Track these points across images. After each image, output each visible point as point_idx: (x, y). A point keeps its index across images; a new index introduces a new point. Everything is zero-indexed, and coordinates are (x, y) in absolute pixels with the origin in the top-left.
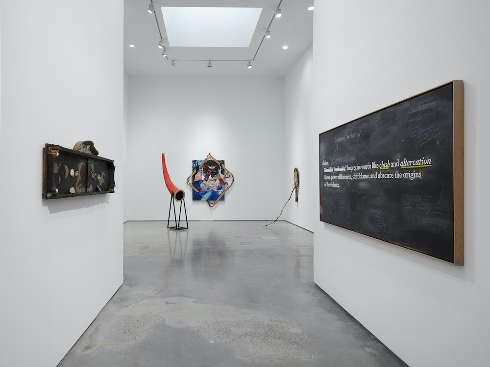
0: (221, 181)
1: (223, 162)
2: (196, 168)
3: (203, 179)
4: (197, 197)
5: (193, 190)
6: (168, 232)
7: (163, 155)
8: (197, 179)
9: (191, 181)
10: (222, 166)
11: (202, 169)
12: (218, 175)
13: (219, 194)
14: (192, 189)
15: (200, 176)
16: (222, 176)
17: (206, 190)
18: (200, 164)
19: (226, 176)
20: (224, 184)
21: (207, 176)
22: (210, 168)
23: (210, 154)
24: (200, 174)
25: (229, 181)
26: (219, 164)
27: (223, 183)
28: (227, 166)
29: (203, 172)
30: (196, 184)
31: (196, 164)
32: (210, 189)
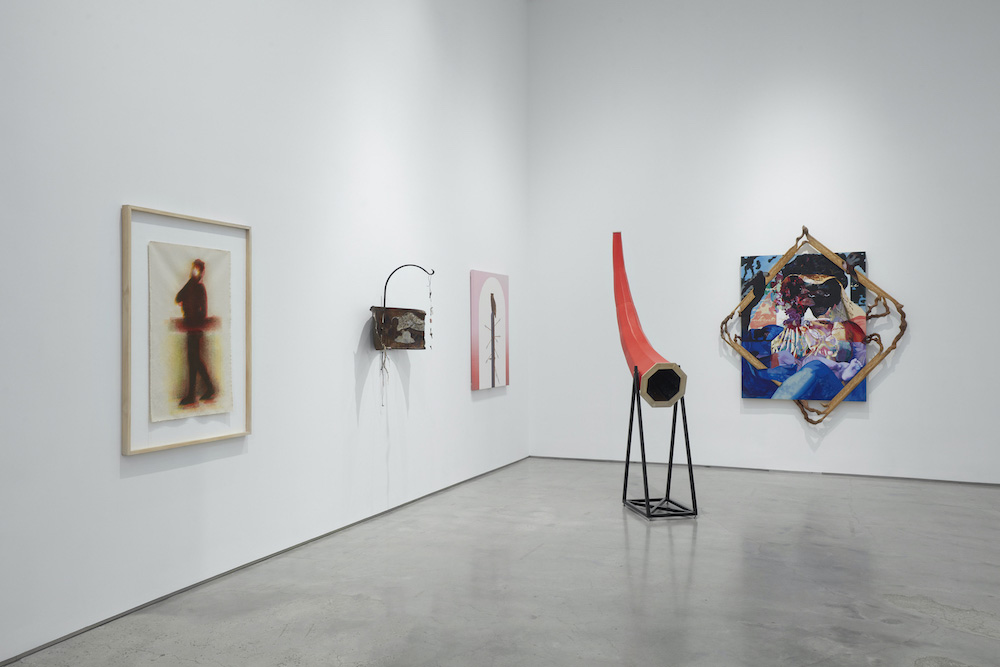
0: (854, 329)
1: (860, 258)
2: (755, 284)
3: (780, 323)
4: (757, 386)
5: (744, 363)
6: (626, 524)
7: (617, 237)
8: (757, 322)
9: (735, 330)
10: (854, 274)
11: (778, 287)
12: (839, 308)
13: (845, 376)
14: (739, 357)
15: (772, 312)
16: (856, 311)
17: (791, 361)
18: (767, 268)
19: (874, 311)
20: (866, 340)
21: (796, 313)
22: (809, 281)
23: (805, 231)
24: (768, 306)
25: (885, 329)
26: (845, 266)
27: (858, 336)
28: (877, 274)
29: (778, 296)
30: (755, 340)
31: (756, 271)
32: (809, 358)
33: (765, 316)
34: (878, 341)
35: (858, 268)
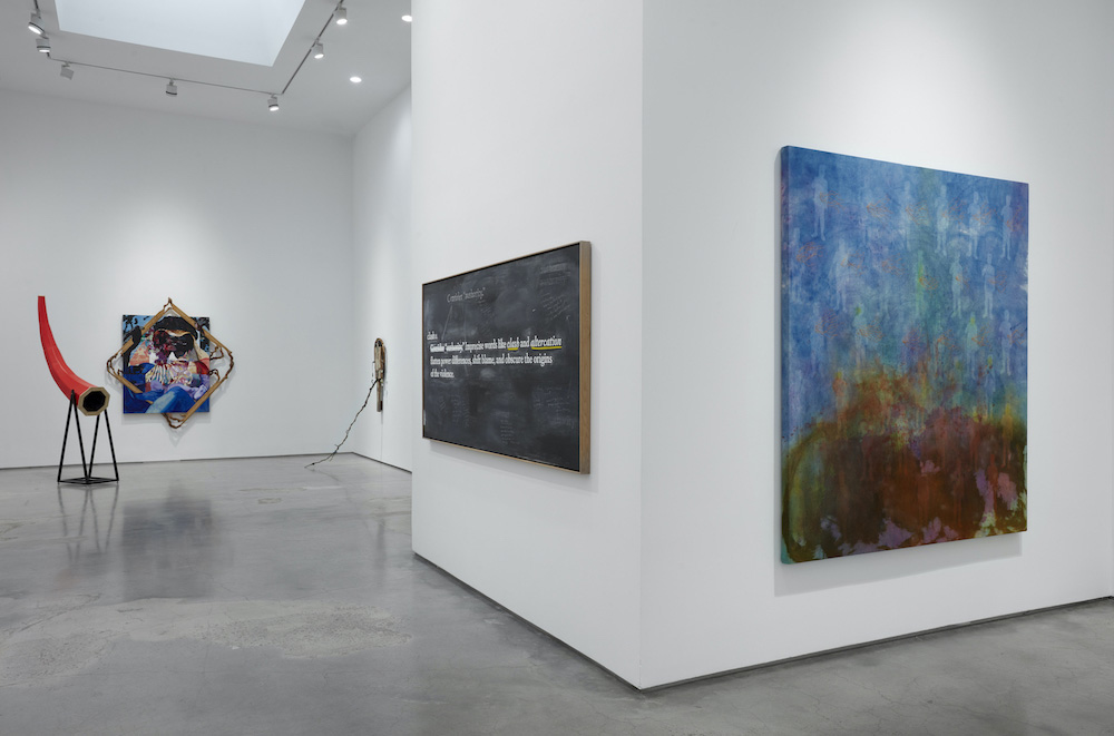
0: (201, 366)
1: (206, 321)
2: (133, 335)
3: (152, 362)
4: (135, 405)
5: (125, 388)
6: (59, 492)
7: (42, 300)
8: (135, 360)
9: (118, 366)
10: (202, 331)
11: (151, 337)
12: (193, 352)
13: (196, 397)
14: (120, 385)
15: (146, 354)
16: (203, 355)
17: (160, 387)
18: (141, 324)
19: (214, 355)
20: (209, 373)
21: (163, 356)
22: (172, 334)
23: (170, 301)
24: (143, 350)
25: (221, 366)
26: (196, 326)
27: (205, 371)
28: (216, 331)
29: (151, 343)
30: (133, 373)
31: (134, 326)
32: (173, 385)
33: (141, 356)
34: (217, 374)
35: (204, 327)
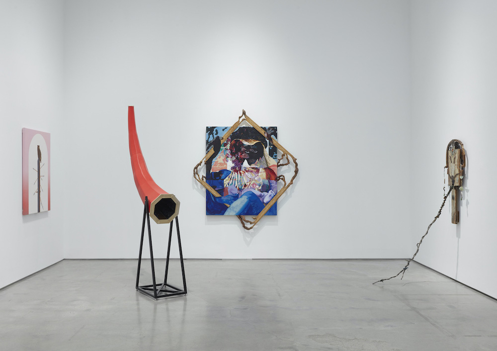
0: (270, 172)
1: (274, 131)
2: (214, 144)
3: (229, 168)
4: (215, 207)
5: (208, 193)
7: (131, 109)
8: (215, 168)
9: (202, 173)
10: (271, 139)
11: (228, 146)
12: (262, 160)
13: (265, 201)
14: (204, 190)
15: (224, 162)
16: (272, 162)
17: (236, 192)
18: (222, 134)
19: (281, 162)
20: (277, 179)
21: (239, 162)
22: (246, 143)
23: (244, 113)
24: (222, 158)
25: (287, 172)
26: (266, 135)
27: (273, 177)
28: (283, 140)
29: (228, 152)
30: (214, 179)
31: (215, 136)
32: (246, 190)
33: (221, 164)
34: (284, 180)
35: (273, 136)
